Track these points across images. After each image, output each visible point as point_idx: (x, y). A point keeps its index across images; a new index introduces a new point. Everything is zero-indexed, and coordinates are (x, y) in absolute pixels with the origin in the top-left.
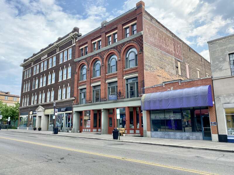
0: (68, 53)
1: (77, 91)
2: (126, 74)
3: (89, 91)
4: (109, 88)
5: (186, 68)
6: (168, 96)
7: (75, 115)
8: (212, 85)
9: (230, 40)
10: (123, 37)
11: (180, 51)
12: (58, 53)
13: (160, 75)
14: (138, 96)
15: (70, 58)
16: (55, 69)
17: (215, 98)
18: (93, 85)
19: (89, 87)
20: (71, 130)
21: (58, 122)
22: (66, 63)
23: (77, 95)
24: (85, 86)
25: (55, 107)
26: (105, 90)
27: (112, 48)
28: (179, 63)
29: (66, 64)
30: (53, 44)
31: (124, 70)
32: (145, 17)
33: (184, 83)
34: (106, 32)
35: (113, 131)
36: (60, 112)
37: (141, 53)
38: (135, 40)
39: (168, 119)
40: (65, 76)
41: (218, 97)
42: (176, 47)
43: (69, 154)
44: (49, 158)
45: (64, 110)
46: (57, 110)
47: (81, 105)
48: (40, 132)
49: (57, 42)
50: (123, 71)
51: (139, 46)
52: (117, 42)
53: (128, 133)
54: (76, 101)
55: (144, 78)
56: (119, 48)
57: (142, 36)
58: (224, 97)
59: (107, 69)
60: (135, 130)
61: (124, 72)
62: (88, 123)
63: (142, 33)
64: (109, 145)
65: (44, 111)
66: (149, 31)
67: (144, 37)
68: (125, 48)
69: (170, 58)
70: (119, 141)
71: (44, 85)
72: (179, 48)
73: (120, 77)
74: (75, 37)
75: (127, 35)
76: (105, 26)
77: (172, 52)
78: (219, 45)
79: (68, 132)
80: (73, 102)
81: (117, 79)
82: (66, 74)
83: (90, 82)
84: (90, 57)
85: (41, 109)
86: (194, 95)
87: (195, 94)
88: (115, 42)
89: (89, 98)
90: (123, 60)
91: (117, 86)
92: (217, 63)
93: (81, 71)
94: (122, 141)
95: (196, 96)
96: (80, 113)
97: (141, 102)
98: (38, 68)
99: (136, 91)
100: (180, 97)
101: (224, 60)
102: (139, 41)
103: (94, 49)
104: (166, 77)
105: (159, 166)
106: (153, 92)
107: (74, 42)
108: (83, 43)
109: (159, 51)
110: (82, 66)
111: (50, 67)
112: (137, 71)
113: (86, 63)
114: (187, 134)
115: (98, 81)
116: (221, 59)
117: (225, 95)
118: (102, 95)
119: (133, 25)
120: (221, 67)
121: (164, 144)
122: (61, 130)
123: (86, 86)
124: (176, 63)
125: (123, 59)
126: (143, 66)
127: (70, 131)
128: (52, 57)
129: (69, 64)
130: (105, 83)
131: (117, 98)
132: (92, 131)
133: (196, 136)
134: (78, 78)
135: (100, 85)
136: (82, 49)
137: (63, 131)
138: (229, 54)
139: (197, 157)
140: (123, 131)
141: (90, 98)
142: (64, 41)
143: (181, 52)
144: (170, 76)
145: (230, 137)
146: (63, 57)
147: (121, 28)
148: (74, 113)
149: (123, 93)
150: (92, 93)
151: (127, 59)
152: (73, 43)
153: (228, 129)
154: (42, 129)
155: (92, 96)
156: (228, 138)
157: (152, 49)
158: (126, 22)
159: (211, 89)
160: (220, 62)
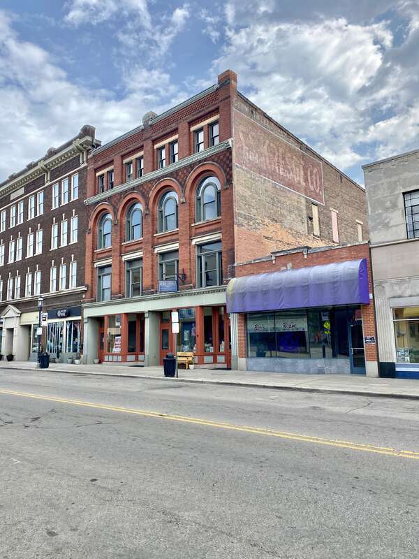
0: (70, 184)
1: (92, 272)
2: (196, 235)
3: (117, 272)
4: (161, 265)
5: (331, 219)
6: (281, 283)
7: (87, 324)
8: (368, 259)
9: (406, 163)
10: (190, 150)
11: (319, 183)
12: (49, 183)
13: (270, 236)
14: (221, 283)
15: (75, 197)
16: (41, 220)
17: (374, 285)
18: (126, 257)
19: (117, 263)
20: (78, 358)
21: (51, 341)
22: (66, 209)
23: (92, 280)
24: (109, 261)
25: (41, 307)
26: (152, 269)
27: (166, 176)
28: (315, 210)
29: (67, 211)
30: (36, 164)
31: (193, 225)
32: (236, 108)
33: (315, 255)
34: (154, 138)
35: (165, 358)
36: (55, 318)
37: (227, 189)
38: (216, 159)
39: (281, 331)
40: (64, 238)
41: (381, 283)
42: (309, 173)
43: (54, 410)
44: (9, 419)
45: (64, 314)
46: (47, 314)
47: (101, 303)
48: (11, 364)
49: (45, 159)
50: (191, 227)
51: (223, 171)
52: (179, 163)
53: (201, 362)
54: (89, 294)
55: (233, 243)
56: (182, 176)
57: (229, 150)
58: (392, 285)
59: (157, 223)
60: (215, 355)
61: (193, 230)
62: (117, 343)
63: (230, 143)
64: (150, 389)
65: (20, 317)
66: (245, 138)
67: (234, 153)
68: (195, 175)
69: (295, 198)
70: (177, 381)
71: (19, 258)
72: (316, 175)
73: (182, 242)
74: (85, 148)
75: (198, 145)
76: (151, 125)
77: (300, 183)
78: (384, 174)
79: (73, 362)
80: (84, 296)
81: (177, 245)
82: (67, 233)
83: (121, 250)
84: (118, 194)
85: (12, 311)
86: (332, 281)
87: (334, 277)
88: (174, 161)
89: (118, 288)
90: (189, 203)
91: (178, 261)
92: (380, 211)
93: (100, 226)
94: (183, 381)
95: (334, 283)
96: (99, 321)
97: (227, 295)
98: (4, 220)
99: (218, 272)
100: (304, 284)
101: (394, 206)
102: (224, 160)
103: (129, 176)
104: (285, 240)
105: (224, 427)
106: (253, 274)
107: (83, 159)
108: (104, 163)
109: (270, 183)
110: (102, 215)
111: (31, 216)
112: (220, 229)
113: (110, 208)
114: (320, 363)
115: (137, 249)
116: (388, 204)
117: (393, 281)
118: (146, 281)
119: (211, 125)
120: (388, 220)
121: (266, 385)
122: (57, 360)
123: (111, 260)
124: (309, 209)
125: (190, 199)
126: (232, 217)
127: (77, 361)
128: (36, 194)
129: (74, 210)
130: (153, 255)
131: (178, 288)
132: (124, 360)
133: (338, 367)
134: (93, 241)
135: (141, 259)
136: (102, 176)
137: (61, 362)
138: (404, 194)
139: (314, 408)
140: (190, 359)
141: (120, 286)
142: (60, 157)
143: (321, 185)
144: (293, 238)
145: (401, 366)
146: (60, 193)
147: (186, 130)
148: (86, 321)
149: (190, 277)
150: (124, 277)
151: (199, 199)
152: (81, 161)
153: (397, 351)
154: (15, 357)
155: (124, 283)
156: (398, 369)
157: (253, 179)
158: (196, 117)
159: (366, 267)
160: (386, 209)
